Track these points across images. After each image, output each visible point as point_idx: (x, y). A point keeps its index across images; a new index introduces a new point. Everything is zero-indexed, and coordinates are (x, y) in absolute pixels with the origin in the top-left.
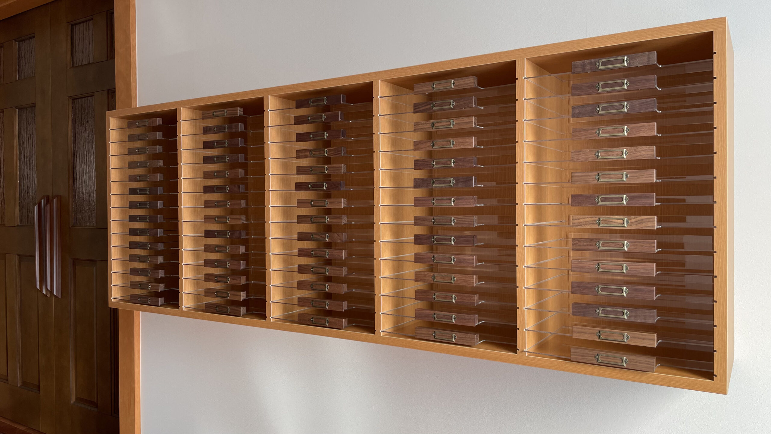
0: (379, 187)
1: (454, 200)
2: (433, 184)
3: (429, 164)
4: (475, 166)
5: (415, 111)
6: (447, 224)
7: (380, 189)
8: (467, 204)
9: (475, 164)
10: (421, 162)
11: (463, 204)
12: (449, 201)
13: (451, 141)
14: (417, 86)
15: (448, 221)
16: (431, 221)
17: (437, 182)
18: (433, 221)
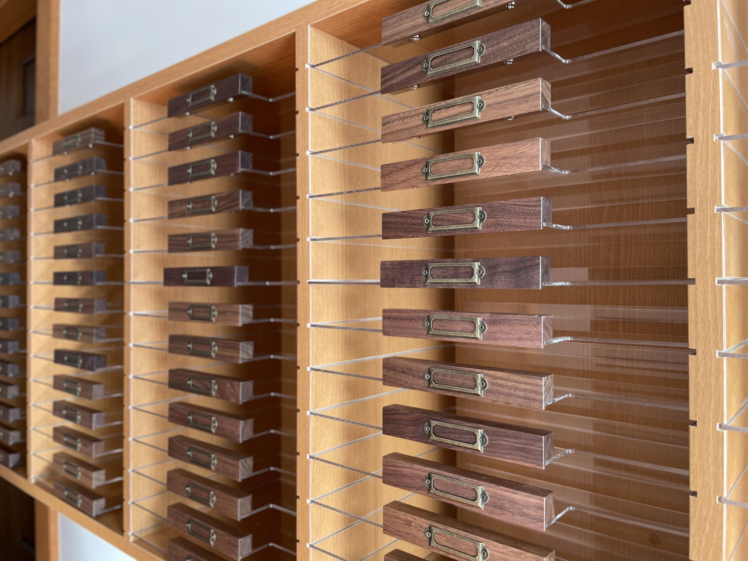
0: (308, 281)
1: (482, 324)
2: (427, 276)
3: (419, 224)
4: (545, 225)
5: (384, 87)
6: (466, 390)
7: (310, 285)
8: (520, 339)
9: (544, 221)
10: (398, 219)
11: (510, 336)
12: (469, 326)
13: (473, 155)
14: (390, 22)
15: (467, 382)
16: (423, 378)
17: (438, 272)
18: (427, 377)
